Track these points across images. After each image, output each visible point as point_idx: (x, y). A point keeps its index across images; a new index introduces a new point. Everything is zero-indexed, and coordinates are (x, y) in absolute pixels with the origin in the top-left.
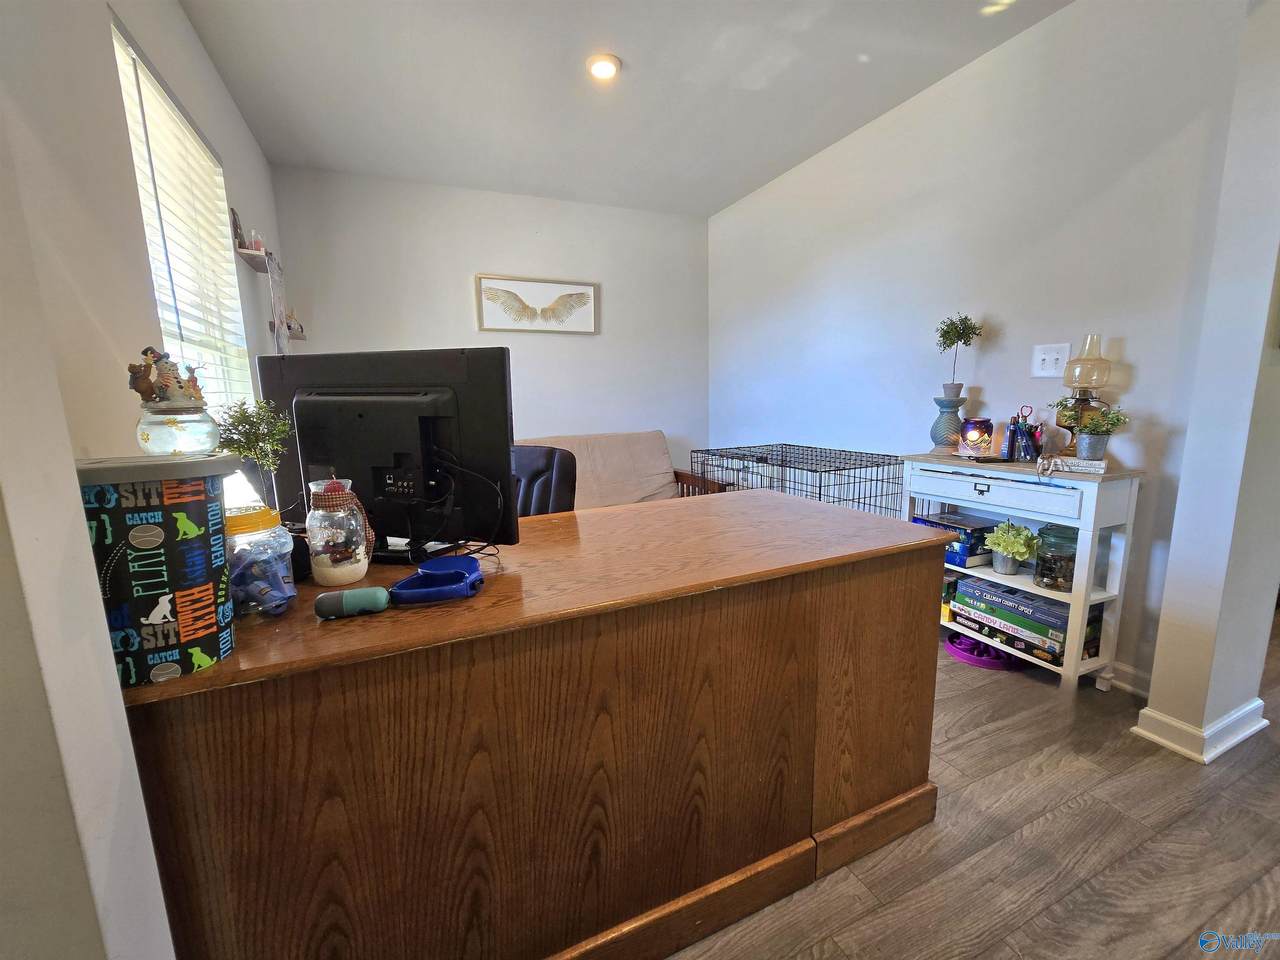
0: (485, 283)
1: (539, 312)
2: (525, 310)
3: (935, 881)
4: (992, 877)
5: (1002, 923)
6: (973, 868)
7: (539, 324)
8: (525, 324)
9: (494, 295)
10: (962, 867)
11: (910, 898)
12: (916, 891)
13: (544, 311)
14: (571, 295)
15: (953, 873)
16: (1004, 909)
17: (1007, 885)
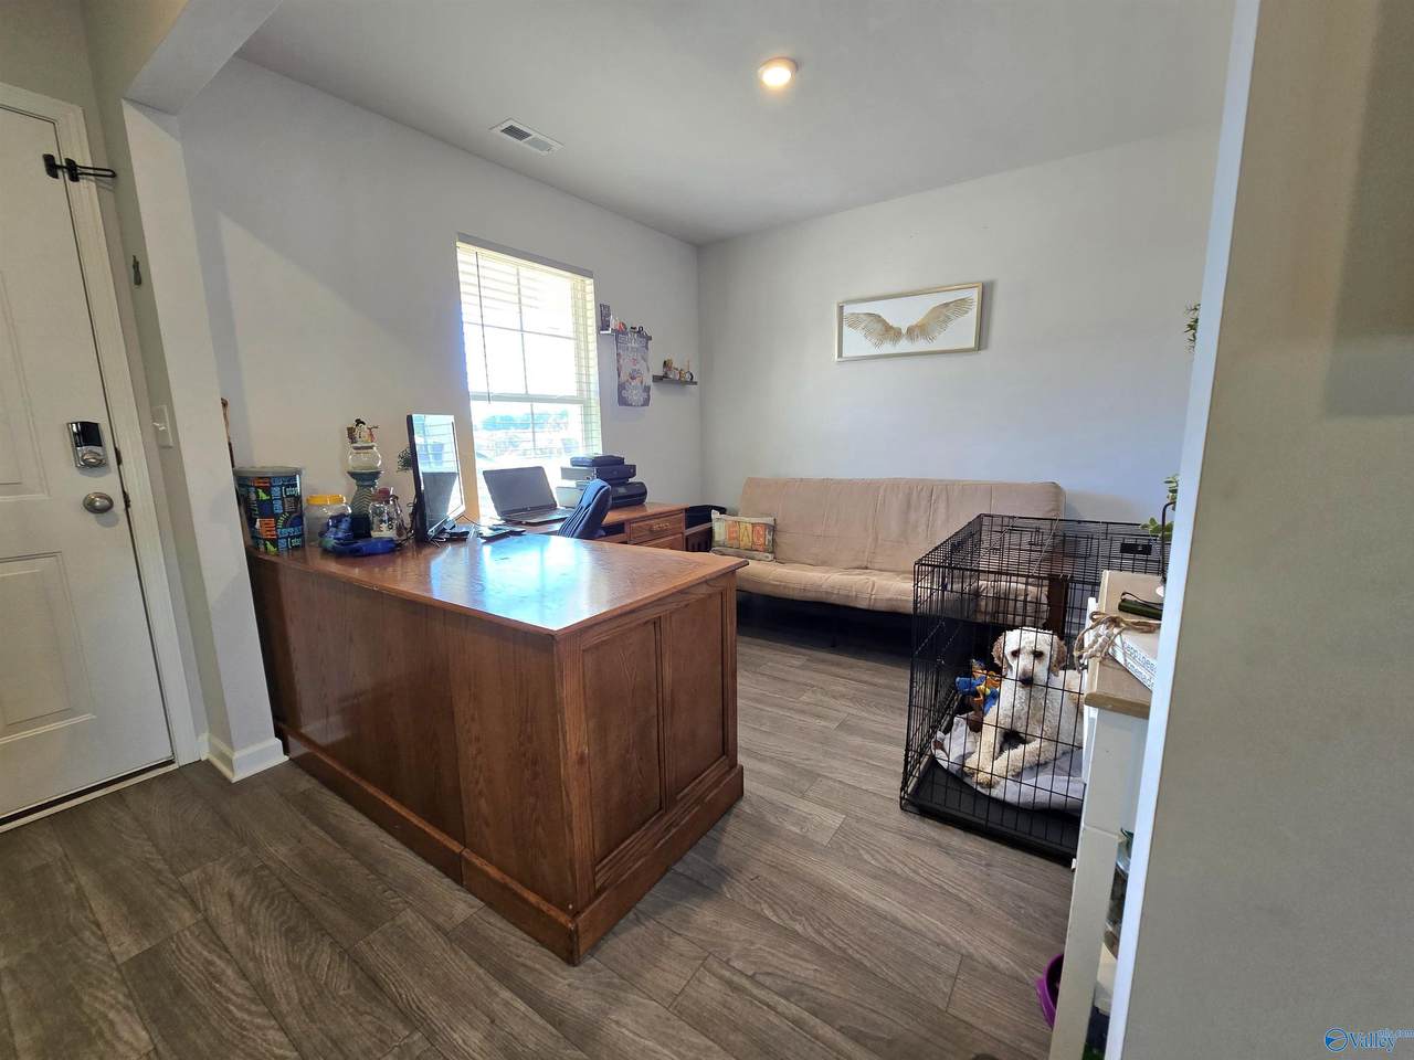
0: (848, 310)
1: (904, 331)
2: (889, 332)
3: (481, 971)
4: (497, 1022)
5: (437, 1030)
6: (507, 1004)
7: (904, 346)
8: (888, 348)
9: (855, 321)
10: (506, 994)
11: (456, 953)
12: (466, 956)
13: (910, 330)
14: (946, 305)
15: (495, 986)
16: (455, 1032)
17: (489, 1037)
